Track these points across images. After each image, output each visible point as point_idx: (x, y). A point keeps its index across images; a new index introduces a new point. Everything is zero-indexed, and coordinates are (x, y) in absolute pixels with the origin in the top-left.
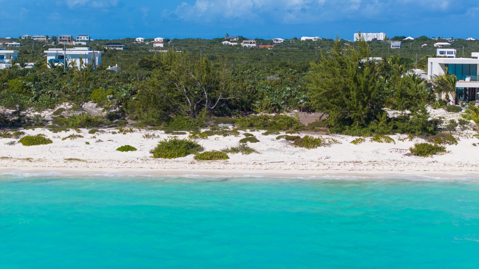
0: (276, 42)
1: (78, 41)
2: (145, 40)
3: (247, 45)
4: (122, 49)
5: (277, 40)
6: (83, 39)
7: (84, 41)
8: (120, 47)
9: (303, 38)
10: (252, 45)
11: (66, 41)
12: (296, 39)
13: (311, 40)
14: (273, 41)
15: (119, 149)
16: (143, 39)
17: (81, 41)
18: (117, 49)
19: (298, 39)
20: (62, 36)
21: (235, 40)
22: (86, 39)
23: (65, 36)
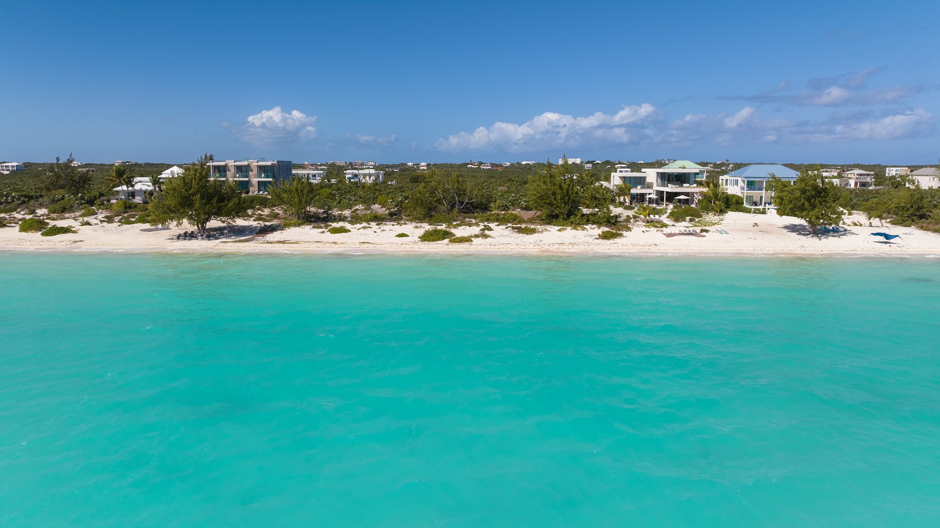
0: (504, 165)
1: (367, 165)
2: (414, 165)
3: (484, 167)
4: (398, 170)
5: (505, 164)
6: (370, 164)
8: (397, 169)
9: (524, 163)
10: (488, 167)
11: (359, 165)
12: (518, 163)
13: (529, 164)
14: (502, 165)
15: (397, 236)
16: (412, 164)
17: (369, 165)
18: (395, 170)
19: (520, 163)
20: (356, 162)
21: (476, 164)
22: (373, 164)
23: (358, 162)
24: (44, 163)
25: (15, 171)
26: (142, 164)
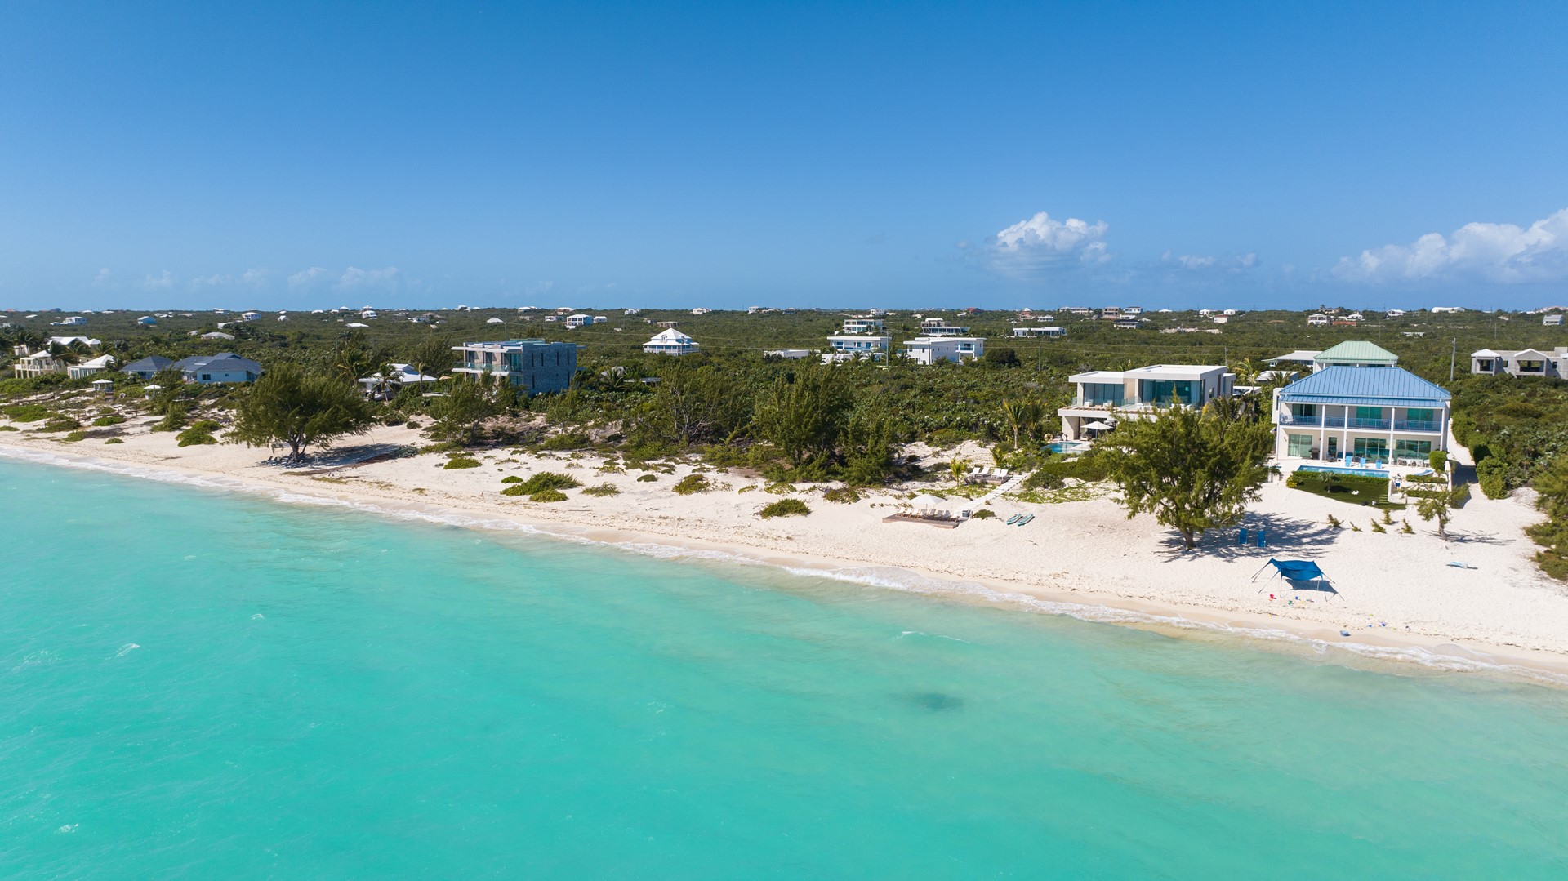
0: (1391, 315)
1: (1127, 314)
2: (1210, 313)
4: (1134, 327)
5: (1393, 313)
6: (1133, 311)
7: (1134, 314)
8: (1133, 324)
9: (1435, 310)
11: (1112, 313)
12: (1424, 310)
13: (1447, 312)
14: (1387, 314)
16: (1209, 311)
17: (1130, 314)
18: (1123, 326)
19: (1428, 310)
20: (1108, 308)
21: (1333, 312)
22: (1137, 312)
23: (1113, 308)
24: (665, 311)
25: (581, 325)
26: (782, 312)
